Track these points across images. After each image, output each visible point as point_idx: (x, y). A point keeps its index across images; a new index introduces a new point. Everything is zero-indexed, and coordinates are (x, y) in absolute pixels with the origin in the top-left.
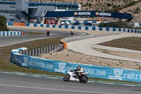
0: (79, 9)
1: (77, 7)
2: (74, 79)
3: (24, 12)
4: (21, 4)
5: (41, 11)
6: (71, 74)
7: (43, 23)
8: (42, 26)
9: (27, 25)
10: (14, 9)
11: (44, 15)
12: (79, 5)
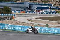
0: (52, 6)
1: (51, 5)
2: (31, 32)
3: (27, 7)
4: (26, 4)
5: (34, 7)
6: (29, 29)
7: (35, 12)
8: (35, 13)
9: (26, 12)
10: (23, 6)
11: (36, 8)
12: (52, 4)
